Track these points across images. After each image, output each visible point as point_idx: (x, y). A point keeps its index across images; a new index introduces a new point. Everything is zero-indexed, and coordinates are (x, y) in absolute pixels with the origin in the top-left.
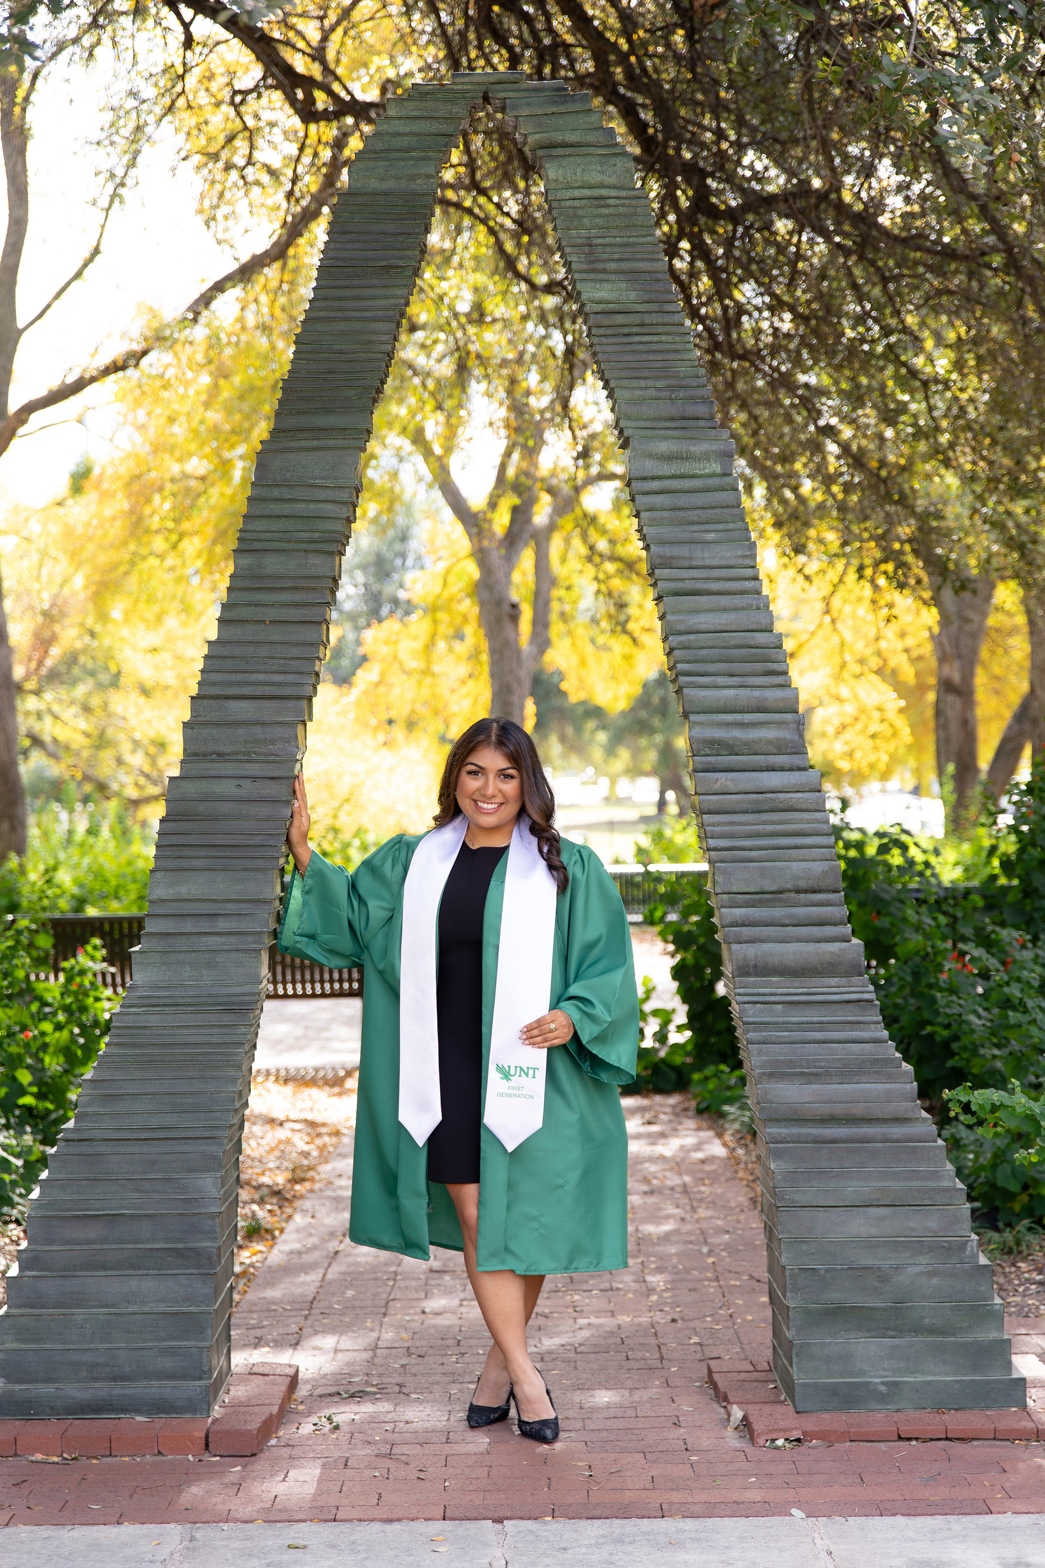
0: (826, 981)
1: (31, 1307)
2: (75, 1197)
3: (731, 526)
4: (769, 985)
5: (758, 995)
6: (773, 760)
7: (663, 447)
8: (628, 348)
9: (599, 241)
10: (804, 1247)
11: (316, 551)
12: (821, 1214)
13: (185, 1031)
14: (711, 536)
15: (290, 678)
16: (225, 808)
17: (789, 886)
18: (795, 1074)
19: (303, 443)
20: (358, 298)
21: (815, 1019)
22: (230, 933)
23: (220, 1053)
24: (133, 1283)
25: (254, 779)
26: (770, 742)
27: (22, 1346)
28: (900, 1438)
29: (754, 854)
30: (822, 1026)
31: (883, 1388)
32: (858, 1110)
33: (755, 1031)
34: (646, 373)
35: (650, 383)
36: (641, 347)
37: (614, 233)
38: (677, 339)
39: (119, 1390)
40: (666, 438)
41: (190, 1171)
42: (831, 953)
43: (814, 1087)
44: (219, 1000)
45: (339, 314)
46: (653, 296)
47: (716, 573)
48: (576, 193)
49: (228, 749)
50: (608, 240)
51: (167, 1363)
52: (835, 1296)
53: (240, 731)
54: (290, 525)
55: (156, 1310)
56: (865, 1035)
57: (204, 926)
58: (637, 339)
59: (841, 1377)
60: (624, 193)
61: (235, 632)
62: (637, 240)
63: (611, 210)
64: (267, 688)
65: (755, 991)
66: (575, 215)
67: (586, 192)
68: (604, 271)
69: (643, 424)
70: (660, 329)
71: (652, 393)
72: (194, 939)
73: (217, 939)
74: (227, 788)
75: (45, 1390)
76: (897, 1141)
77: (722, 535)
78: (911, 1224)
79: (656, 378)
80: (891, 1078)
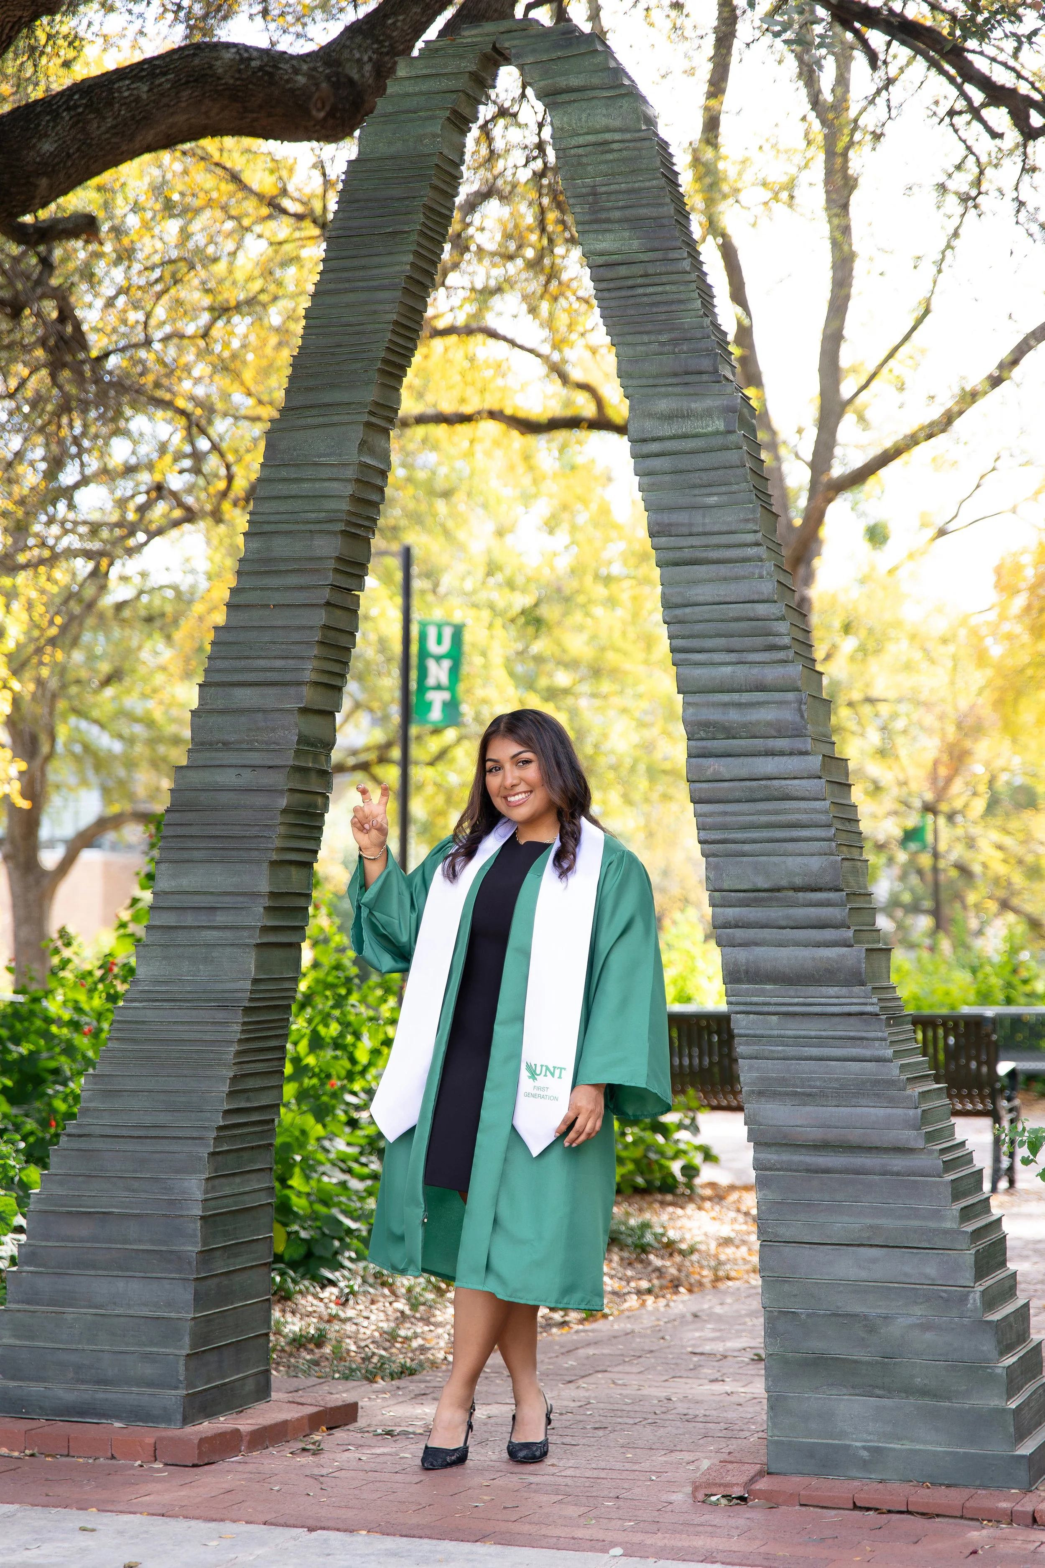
0: (824, 990)
1: (28, 1303)
2: (71, 1193)
3: (735, 488)
4: (762, 993)
5: (751, 1004)
6: (772, 744)
7: (663, 405)
8: (631, 301)
9: (603, 189)
10: (786, 1288)
11: (321, 532)
12: (807, 1251)
13: (181, 1028)
14: (713, 500)
15: (291, 663)
16: (225, 798)
17: (784, 883)
18: (787, 1094)
19: (310, 421)
20: (364, 268)
21: (813, 1033)
22: (226, 928)
23: (212, 1051)
24: (121, 1284)
25: (254, 767)
26: (769, 724)
27: (18, 1342)
28: (856, 1507)
29: (747, 847)
30: (821, 1041)
31: (865, 1454)
32: (855, 1136)
33: (747, 1044)
34: (649, 327)
35: (653, 338)
36: (645, 299)
37: (620, 179)
38: (682, 288)
39: (102, 1395)
40: (667, 395)
41: (177, 1172)
42: (828, 959)
43: (808, 1109)
44: (213, 996)
45: (347, 285)
46: (657, 244)
47: (715, 540)
48: (581, 140)
49: (232, 738)
50: (613, 188)
51: (148, 1370)
52: (817, 1345)
53: (243, 719)
54: (297, 505)
55: (142, 1314)
56: (867, 1053)
57: (203, 919)
58: (640, 291)
59: (819, 1437)
60: (628, 136)
61: (244, 618)
62: (642, 185)
63: (615, 155)
64: (268, 674)
65: (748, 999)
66: (579, 164)
67: (591, 138)
68: (608, 221)
69: (644, 382)
70: (664, 279)
71: (655, 347)
72: (194, 933)
73: (215, 933)
74: (227, 778)
75: (35, 1388)
76: (898, 1174)
77: (725, 498)
78: (907, 1269)
79: (660, 332)
80: (893, 1102)
